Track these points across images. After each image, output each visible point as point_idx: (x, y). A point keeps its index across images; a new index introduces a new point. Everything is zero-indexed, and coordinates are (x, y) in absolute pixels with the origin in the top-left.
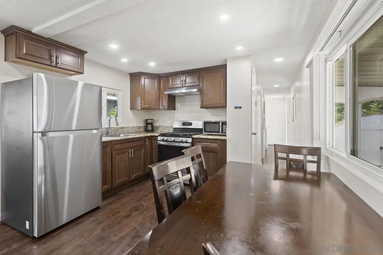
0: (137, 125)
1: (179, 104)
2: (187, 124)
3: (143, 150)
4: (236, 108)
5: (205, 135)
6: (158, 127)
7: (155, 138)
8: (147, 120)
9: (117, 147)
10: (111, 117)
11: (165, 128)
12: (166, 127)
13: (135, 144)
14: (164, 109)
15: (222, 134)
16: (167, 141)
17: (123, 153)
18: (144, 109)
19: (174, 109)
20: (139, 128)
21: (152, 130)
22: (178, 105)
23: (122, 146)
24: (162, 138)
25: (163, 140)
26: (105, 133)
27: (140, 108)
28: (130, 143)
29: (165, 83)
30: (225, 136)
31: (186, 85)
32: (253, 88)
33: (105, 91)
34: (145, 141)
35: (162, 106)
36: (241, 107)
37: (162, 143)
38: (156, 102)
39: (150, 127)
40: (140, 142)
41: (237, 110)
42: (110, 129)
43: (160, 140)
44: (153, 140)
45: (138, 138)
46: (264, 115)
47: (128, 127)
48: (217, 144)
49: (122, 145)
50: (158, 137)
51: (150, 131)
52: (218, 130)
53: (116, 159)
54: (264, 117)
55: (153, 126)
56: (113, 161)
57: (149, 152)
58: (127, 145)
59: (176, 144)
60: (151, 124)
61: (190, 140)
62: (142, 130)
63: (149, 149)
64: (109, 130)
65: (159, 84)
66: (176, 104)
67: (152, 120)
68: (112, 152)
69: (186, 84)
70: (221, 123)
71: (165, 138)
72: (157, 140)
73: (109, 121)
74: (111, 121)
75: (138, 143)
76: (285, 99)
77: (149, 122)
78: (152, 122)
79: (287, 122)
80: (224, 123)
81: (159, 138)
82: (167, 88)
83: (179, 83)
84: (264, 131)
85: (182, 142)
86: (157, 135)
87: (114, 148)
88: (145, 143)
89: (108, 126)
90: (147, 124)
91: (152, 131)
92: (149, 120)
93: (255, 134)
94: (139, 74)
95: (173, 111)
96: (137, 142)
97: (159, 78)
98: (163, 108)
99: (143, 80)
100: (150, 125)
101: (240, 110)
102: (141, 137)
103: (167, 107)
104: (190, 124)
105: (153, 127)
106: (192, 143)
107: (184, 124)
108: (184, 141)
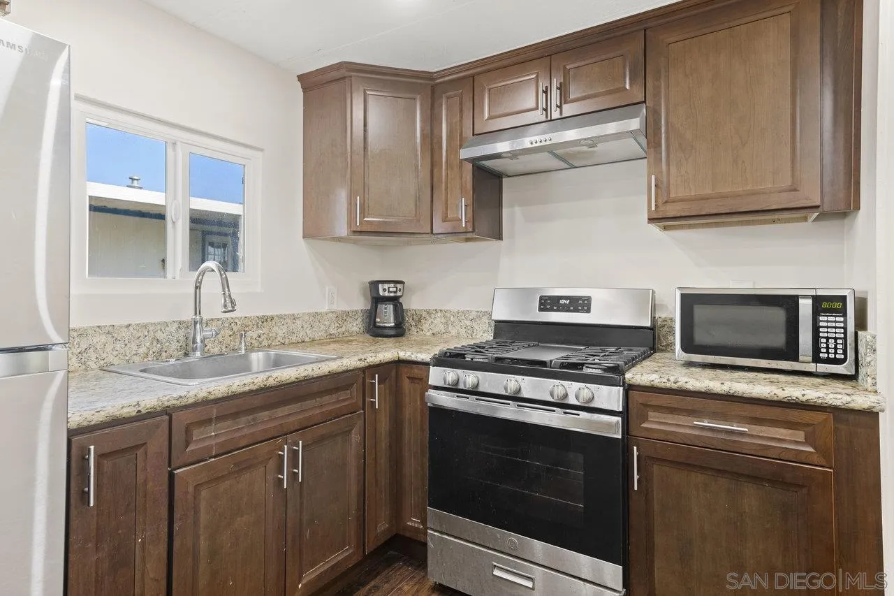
0: (334, 307)
1: (517, 209)
2: (562, 302)
3: (355, 437)
6: (424, 314)
7: (416, 371)
8: (374, 285)
9: (210, 436)
10: (203, 273)
11: (452, 319)
12: (457, 314)
13: (313, 408)
14: (454, 234)
16: (474, 392)
17: (243, 467)
18: (361, 232)
19: (496, 234)
20: (343, 317)
22: (513, 215)
23: (243, 428)
24: (451, 375)
25: (454, 389)
26: (174, 345)
27: (342, 230)
28: (285, 410)
29: (461, 111)
31: (569, 110)
33: (179, 144)
34: (367, 390)
35: (445, 219)
38: (418, 200)
39: (387, 317)
40: (343, 395)
42: (198, 326)
43: (441, 384)
44: (406, 383)
45: (332, 375)
47: (294, 318)
48: (800, 435)
49: (243, 420)
50: (432, 369)
51: (387, 332)
53: (203, 511)
55: (403, 310)
56: (176, 527)
57: (384, 444)
58: (267, 420)
60: (395, 300)
61: (611, 397)
62: (356, 326)
63: (384, 425)
64: (195, 334)
65: (432, 120)
66: (506, 211)
67: (399, 286)
68: (171, 476)
69: (565, 107)
71: (469, 378)
72: (422, 382)
73: (197, 287)
74: (204, 290)
75: (330, 403)
77: (386, 294)
78: (399, 294)
80: (831, 304)
81: (437, 375)
82: (468, 132)
83: (532, 104)
85: (562, 404)
87: (191, 448)
88: (368, 399)
89: (188, 315)
90: (377, 300)
91: (399, 331)
92: (386, 286)
94: (343, 72)
95: (494, 244)
96: (327, 399)
97: (433, 92)
98: (447, 227)
99: (358, 99)
100: (390, 307)
102: (347, 371)
103: (470, 225)
104: (580, 304)
105: (399, 313)
106: (625, 414)
107: (549, 303)
108: (572, 400)
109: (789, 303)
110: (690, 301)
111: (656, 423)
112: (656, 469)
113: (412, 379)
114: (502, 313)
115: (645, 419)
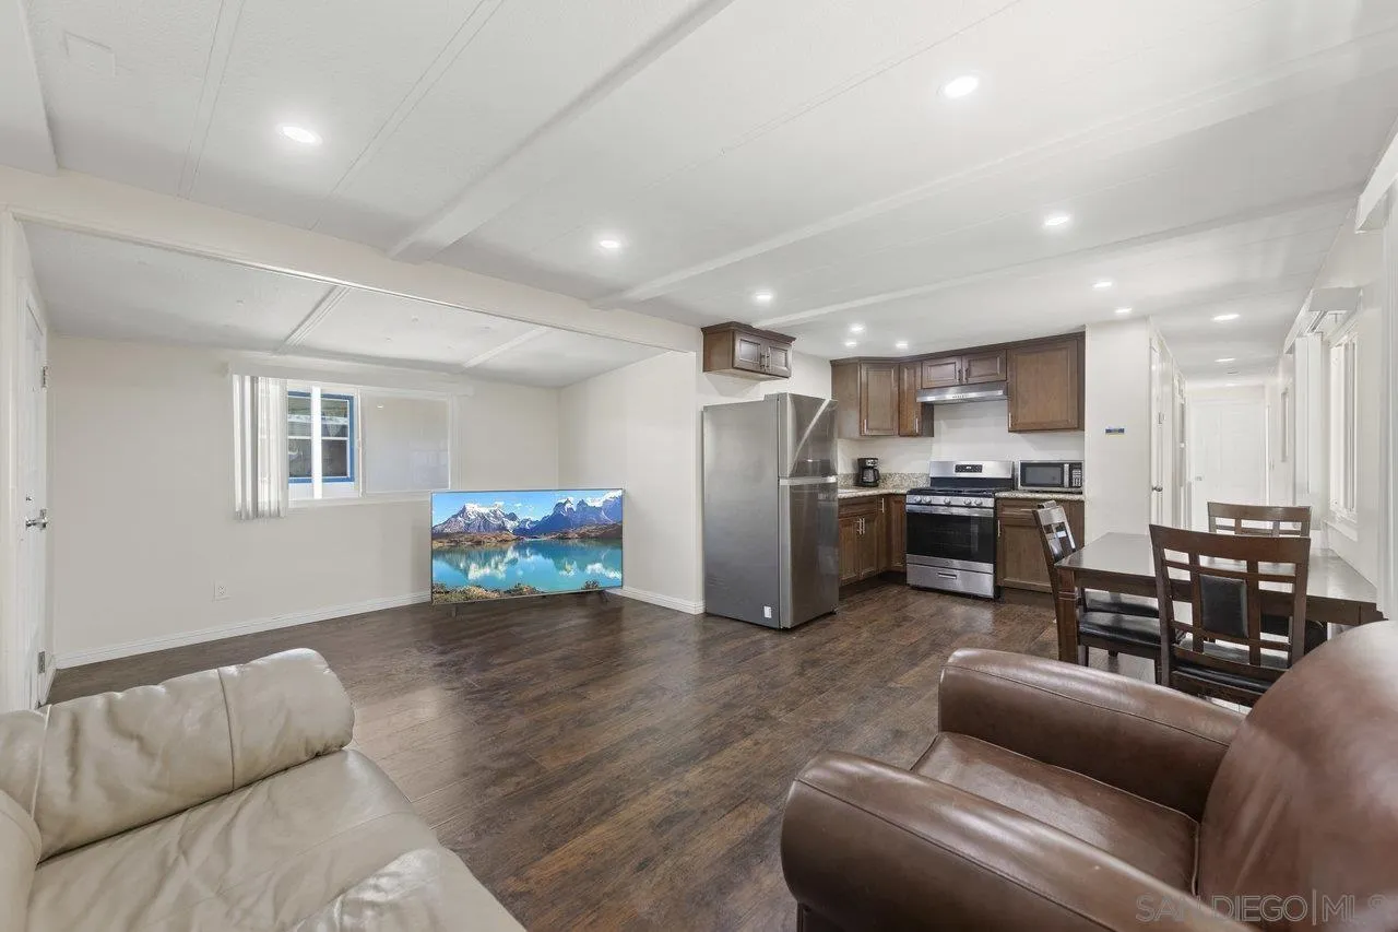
1: (942, 422)
2: (967, 468)
3: (876, 523)
4: (1108, 431)
5: (1024, 491)
6: (892, 473)
7: (899, 498)
12: (908, 476)
13: (864, 509)
14: (911, 434)
15: (1070, 490)
16: (931, 504)
17: (850, 524)
18: (865, 436)
19: (931, 434)
20: (845, 477)
21: (875, 481)
22: (940, 425)
24: (917, 498)
25: (920, 503)
27: (857, 435)
28: (858, 507)
29: (915, 376)
30: (1081, 493)
31: (971, 380)
32: (1154, 367)
34: (879, 505)
35: (907, 428)
36: (1122, 431)
37: (917, 508)
38: (892, 420)
39: (869, 477)
41: (1112, 436)
44: (894, 503)
46: (1183, 445)
50: (907, 496)
52: (1058, 482)
54: (1182, 451)
55: (879, 472)
59: (955, 511)
60: (874, 468)
61: (989, 502)
62: (851, 482)
65: (899, 380)
66: (935, 423)
67: (876, 461)
70: (1067, 466)
71: (925, 499)
72: (905, 502)
76: (1263, 387)
77: (870, 465)
78: (876, 465)
79: (1270, 464)
80: (1077, 466)
81: (910, 499)
82: (918, 387)
83: (952, 377)
84: (1182, 489)
85: (969, 506)
86: (904, 491)
88: (880, 509)
90: (864, 468)
91: (875, 485)
92: (869, 461)
93: (1160, 490)
95: (930, 439)
96: (867, 505)
97: (901, 367)
98: (907, 431)
99: (864, 373)
100: (871, 471)
101: (1120, 436)
103: (918, 431)
104: (978, 468)
105: (877, 474)
106: (995, 508)
107: (960, 468)
108: (973, 504)
109: (1060, 465)
110: (1024, 466)
111: (1007, 512)
112: (1007, 529)
113: (896, 502)
114: (934, 474)
115: (1002, 510)
